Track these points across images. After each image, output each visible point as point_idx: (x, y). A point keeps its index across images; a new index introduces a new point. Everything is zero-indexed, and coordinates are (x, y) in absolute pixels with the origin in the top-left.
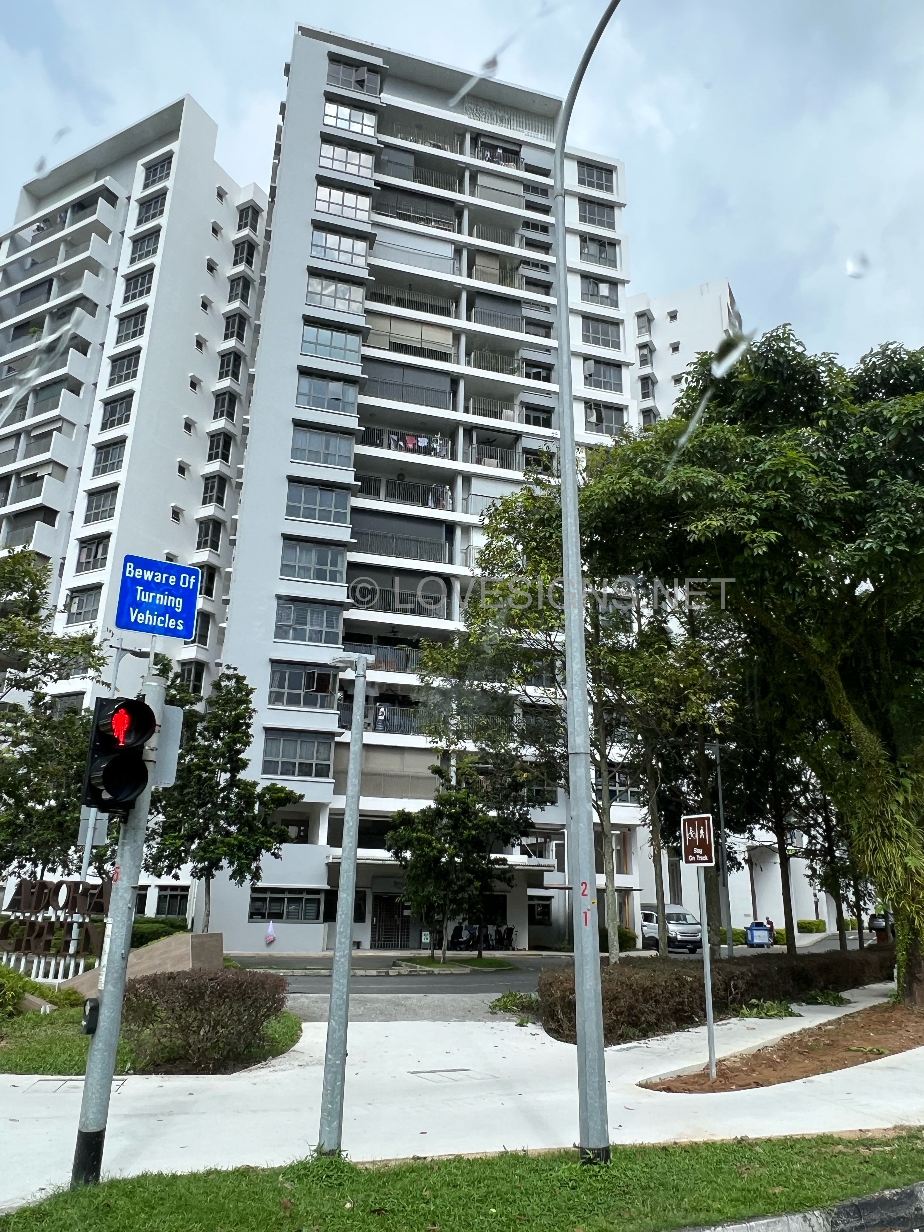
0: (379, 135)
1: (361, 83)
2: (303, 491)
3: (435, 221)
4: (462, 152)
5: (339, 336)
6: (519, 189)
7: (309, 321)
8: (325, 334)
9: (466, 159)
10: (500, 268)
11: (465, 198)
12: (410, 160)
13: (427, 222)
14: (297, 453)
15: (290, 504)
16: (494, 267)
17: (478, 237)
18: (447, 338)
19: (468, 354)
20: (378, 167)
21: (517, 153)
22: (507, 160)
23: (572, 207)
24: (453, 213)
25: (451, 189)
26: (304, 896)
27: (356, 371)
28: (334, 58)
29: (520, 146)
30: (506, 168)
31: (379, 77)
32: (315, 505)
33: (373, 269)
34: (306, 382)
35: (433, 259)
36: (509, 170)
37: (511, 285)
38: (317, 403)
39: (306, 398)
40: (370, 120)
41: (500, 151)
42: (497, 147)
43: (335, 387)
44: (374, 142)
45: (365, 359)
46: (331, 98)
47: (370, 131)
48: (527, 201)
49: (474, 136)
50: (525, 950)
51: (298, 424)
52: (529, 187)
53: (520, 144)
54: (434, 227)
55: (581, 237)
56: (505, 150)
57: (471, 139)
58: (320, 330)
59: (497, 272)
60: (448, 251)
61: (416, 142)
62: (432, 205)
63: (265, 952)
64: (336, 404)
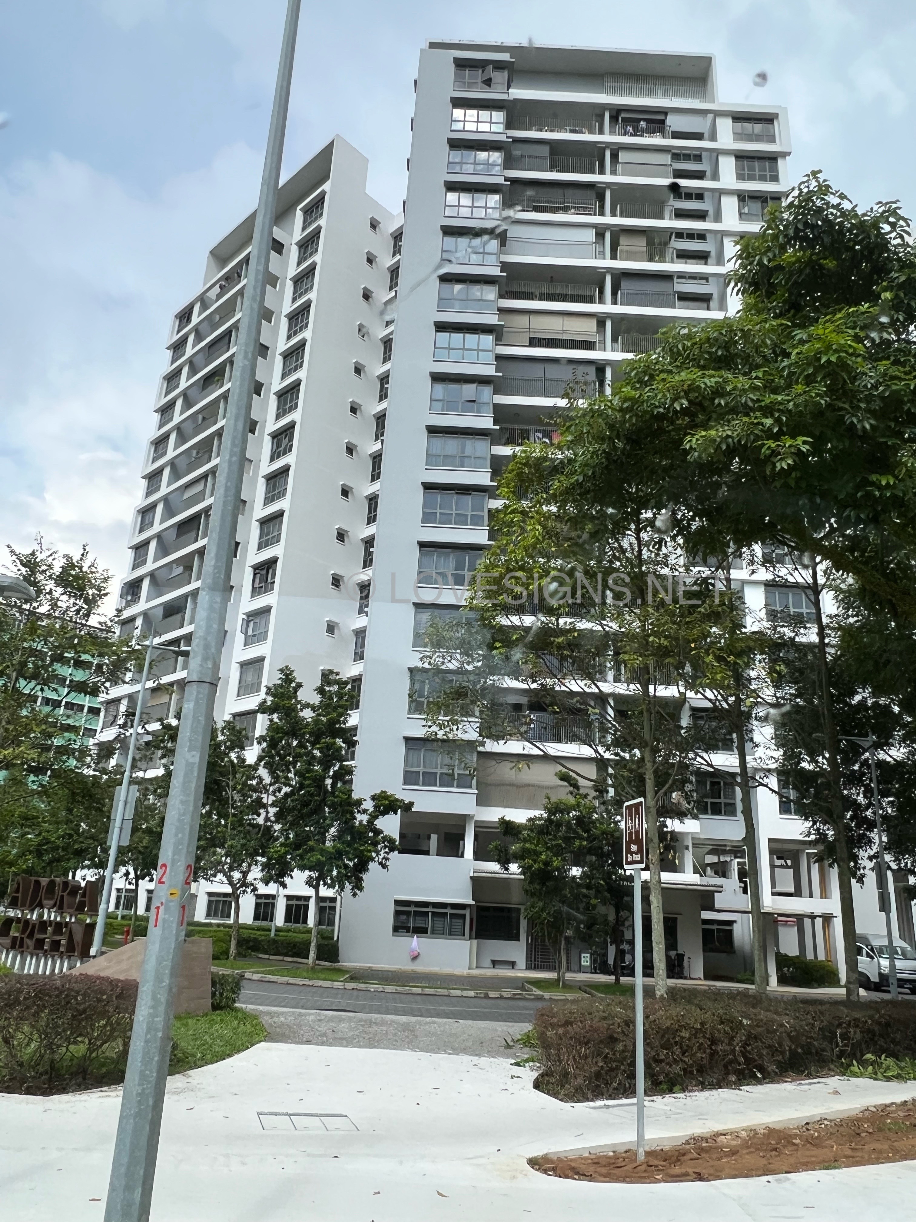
0: (507, 131)
1: (488, 82)
2: (438, 497)
3: (574, 208)
4: (601, 132)
5: (471, 339)
6: (667, 159)
7: (441, 327)
8: (457, 338)
9: (607, 138)
10: (648, 244)
11: (607, 178)
12: (545, 150)
13: (565, 210)
14: (432, 459)
15: (426, 510)
16: (641, 244)
17: (621, 216)
18: (591, 326)
19: (614, 340)
20: (509, 162)
21: (663, 122)
22: (651, 131)
23: (728, 166)
24: (594, 196)
25: (591, 171)
26: (449, 911)
27: (490, 371)
28: (461, 64)
29: (666, 114)
30: (650, 139)
31: (506, 73)
32: (451, 509)
33: (505, 266)
34: (440, 388)
35: (572, 247)
36: (656, 140)
37: (662, 260)
38: (450, 407)
39: (440, 404)
40: (499, 116)
41: (643, 124)
42: (639, 120)
43: (469, 390)
44: (503, 138)
45: (500, 358)
46: (458, 103)
47: (500, 128)
48: (674, 170)
49: (614, 114)
50: (700, 979)
51: (433, 430)
52: (678, 155)
53: (665, 112)
54: (574, 214)
55: (739, 196)
56: (647, 121)
57: (611, 117)
58: (452, 334)
59: (645, 249)
60: (590, 235)
61: (551, 131)
62: (569, 192)
63: (409, 967)
64: (472, 405)
